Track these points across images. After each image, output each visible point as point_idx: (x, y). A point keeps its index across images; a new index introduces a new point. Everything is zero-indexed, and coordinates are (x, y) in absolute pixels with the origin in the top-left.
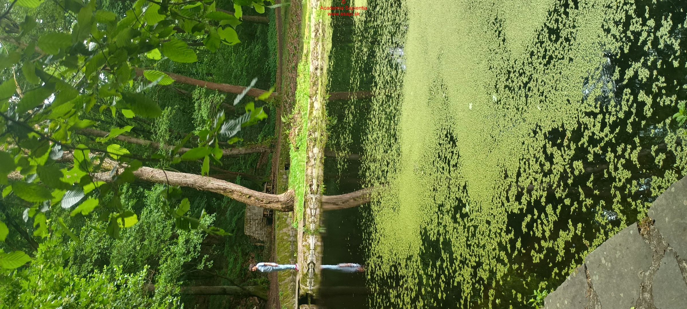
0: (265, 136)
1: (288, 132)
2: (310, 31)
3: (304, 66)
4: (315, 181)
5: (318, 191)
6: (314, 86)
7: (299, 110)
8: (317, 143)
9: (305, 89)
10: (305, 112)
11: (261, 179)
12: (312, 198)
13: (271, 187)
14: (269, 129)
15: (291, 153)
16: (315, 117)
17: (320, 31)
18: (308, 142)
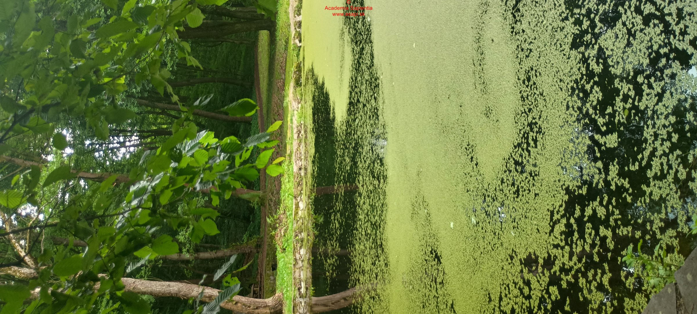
0: (250, 236)
1: (274, 233)
2: (292, 132)
3: (288, 166)
4: (303, 284)
5: (307, 294)
6: (298, 186)
7: (285, 210)
8: (304, 243)
9: (289, 188)
10: (290, 212)
11: (248, 281)
12: (301, 302)
13: (258, 289)
14: (254, 228)
15: (277, 253)
16: (300, 218)
17: (303, 132)
18: (295, 243)
